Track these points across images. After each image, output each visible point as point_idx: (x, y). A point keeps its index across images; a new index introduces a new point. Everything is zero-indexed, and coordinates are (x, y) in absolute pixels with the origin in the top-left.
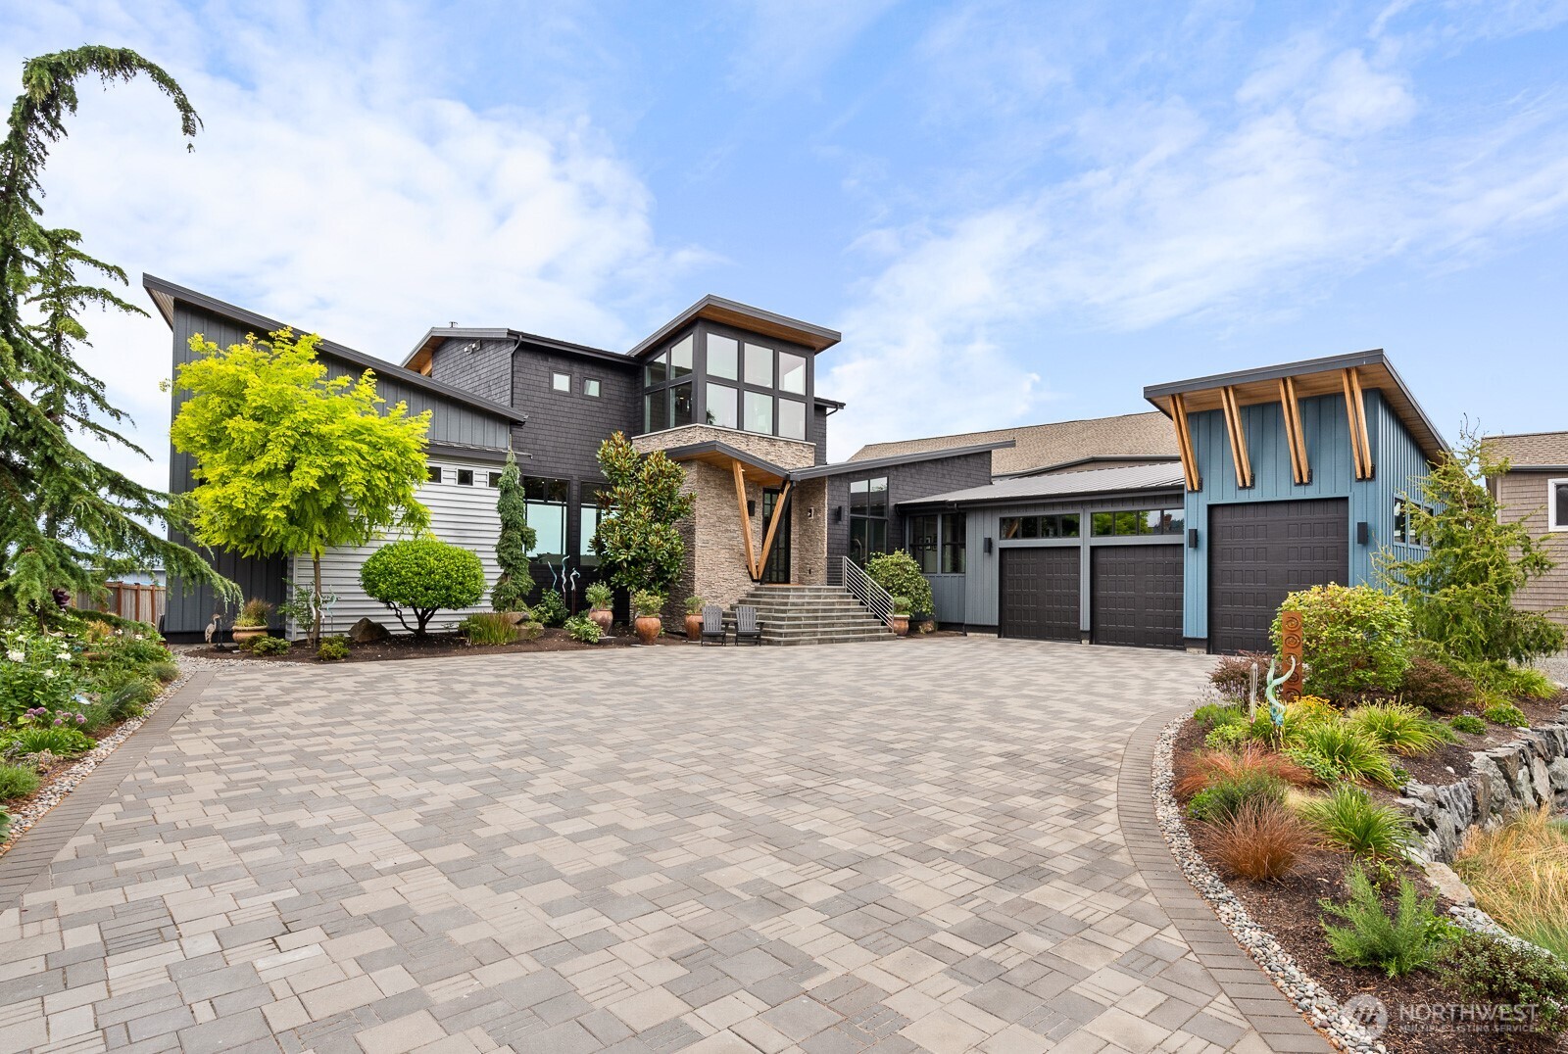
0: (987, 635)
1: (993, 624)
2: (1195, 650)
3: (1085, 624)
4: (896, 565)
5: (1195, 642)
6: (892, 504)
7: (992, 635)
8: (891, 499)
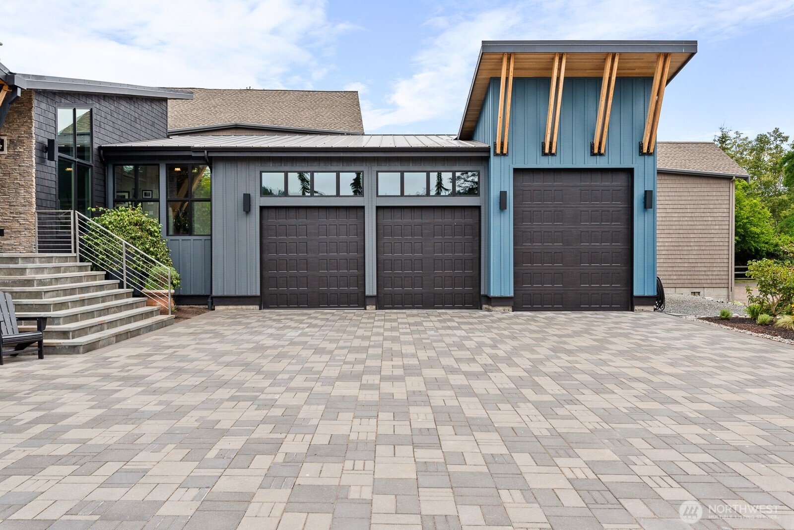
0: (244, 307)
1: (254, 294)
2: (501, 308)
3: (371, 289)
4: (136, 225)
5: (501, 301)
6: (96, 146)
7: (251, 307)
8: (95, 140)
